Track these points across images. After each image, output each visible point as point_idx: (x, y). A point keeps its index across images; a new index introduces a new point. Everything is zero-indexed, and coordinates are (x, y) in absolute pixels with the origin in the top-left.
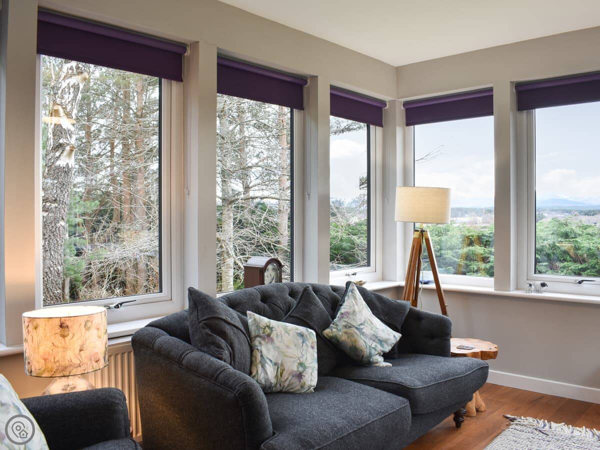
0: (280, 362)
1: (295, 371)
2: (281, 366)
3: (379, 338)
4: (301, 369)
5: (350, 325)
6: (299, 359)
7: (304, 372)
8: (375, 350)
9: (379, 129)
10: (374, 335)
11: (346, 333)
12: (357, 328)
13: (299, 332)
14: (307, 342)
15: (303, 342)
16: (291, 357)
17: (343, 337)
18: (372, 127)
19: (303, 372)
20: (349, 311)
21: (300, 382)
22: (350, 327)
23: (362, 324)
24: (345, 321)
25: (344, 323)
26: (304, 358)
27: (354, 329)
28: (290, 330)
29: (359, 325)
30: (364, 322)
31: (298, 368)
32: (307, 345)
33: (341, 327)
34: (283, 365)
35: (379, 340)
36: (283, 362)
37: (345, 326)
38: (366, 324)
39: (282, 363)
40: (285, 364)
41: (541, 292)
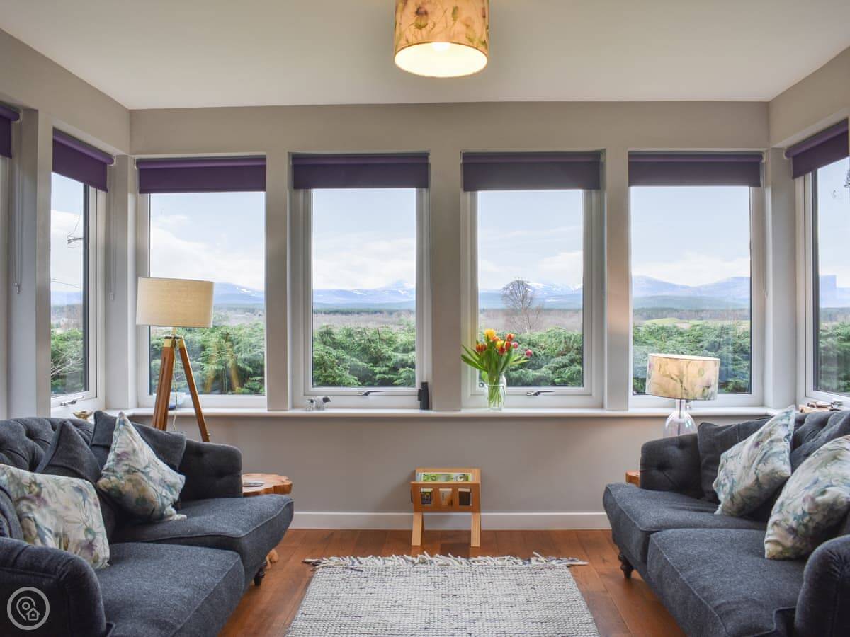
0: (61, 532)
1: (84, 541)
2: (64, 537)
3: (168, 483)
4: (90, 537)
5: (134, 470)
6: (84, 523)
7: (95, 541)
8: (167, 499)
9: (101, 194)
10: (162, 479)
11: (130, 480)
12: (142, 472)
13: (75, 485)
14: (89, 499)
15: (84, 499)
16: (75, 523)
17: (127, 487)
18: (92, 190)
19: (93, 541)
20: (126, 450)
21: (92, 555)
22: (135, 472)
23: (147, 466)
24: (126, 465)
25: (126, 468)
26: (90, 521)
27: (140, 474)
28: (63, 485)
29: (145, 468)
30: (149, 463)
31: (86, 536)
32: (90, 503)
33: (122, 473)
34: (66, 535)
35: (168, 486)
36: (66, 530)
37: (128, 472)
38: (151, 465)
39: (63, 532)
40: (68, 533)
41: (323, 409)
